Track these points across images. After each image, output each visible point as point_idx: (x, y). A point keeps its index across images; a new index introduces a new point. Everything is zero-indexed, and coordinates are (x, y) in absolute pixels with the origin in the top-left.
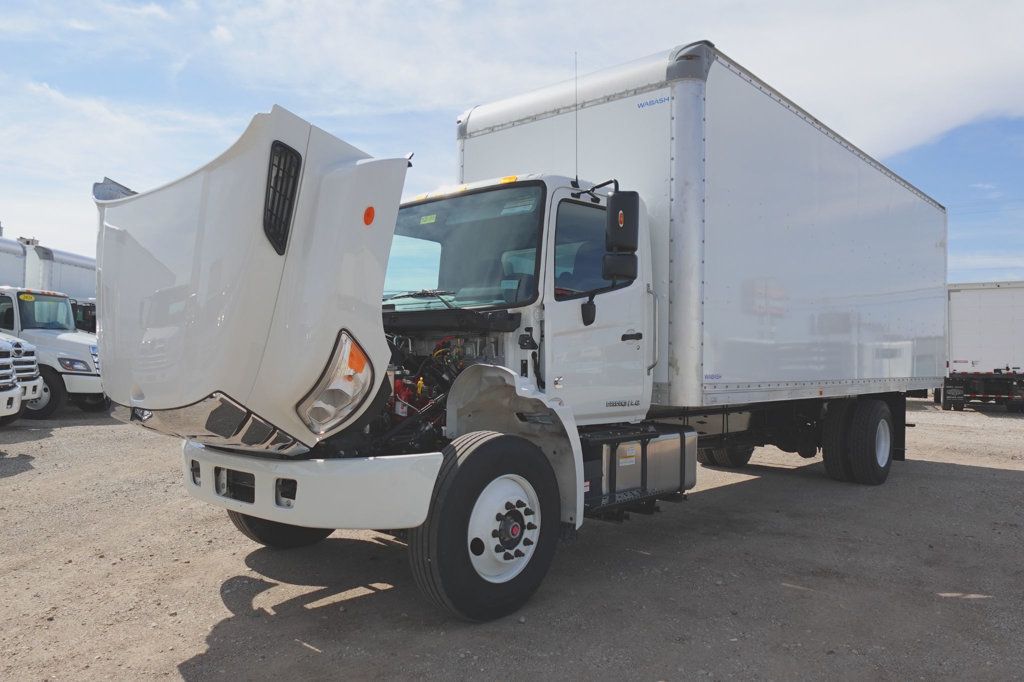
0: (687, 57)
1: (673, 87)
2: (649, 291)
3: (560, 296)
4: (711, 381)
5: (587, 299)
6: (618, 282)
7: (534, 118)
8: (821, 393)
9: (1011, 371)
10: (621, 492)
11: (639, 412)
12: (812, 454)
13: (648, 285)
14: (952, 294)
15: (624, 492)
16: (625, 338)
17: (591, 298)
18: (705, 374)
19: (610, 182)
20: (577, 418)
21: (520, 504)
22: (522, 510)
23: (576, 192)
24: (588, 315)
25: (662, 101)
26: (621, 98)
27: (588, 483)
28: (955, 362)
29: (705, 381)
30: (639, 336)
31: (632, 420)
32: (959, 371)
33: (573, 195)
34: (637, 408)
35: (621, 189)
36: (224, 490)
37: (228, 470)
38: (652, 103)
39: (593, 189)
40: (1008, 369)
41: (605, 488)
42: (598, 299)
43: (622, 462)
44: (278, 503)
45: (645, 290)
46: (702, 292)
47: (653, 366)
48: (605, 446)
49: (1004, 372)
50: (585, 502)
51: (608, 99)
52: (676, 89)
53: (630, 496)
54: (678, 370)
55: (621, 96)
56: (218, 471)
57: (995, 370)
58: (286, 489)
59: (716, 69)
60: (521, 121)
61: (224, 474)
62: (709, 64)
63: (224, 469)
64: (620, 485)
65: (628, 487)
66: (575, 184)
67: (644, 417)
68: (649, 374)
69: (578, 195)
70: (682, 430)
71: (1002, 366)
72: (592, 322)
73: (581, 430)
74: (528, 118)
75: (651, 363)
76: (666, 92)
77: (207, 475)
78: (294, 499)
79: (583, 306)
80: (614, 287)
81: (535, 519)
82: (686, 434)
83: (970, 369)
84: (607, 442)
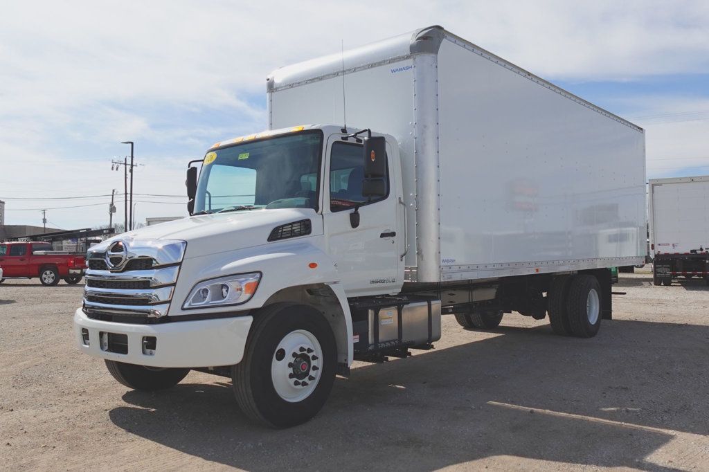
0: (424, 38)
1: (414, 59)
2: (400, 202)
3: (334, 208)
4: (446, 264)
5: (354, 210)
6: (373, 198)
7: (320, 79)
8: (537, 270)
9: (704, 251)
10: (382, 343)
11: (396, 287)
12: (543, 317)
13: (400, 198)
14: (656, 188)
15: (385, 342)
16: (383, 235)
17: (357, 209)
18: (442, 259)
19: (365, 131)
20: (347, 292)
21: (310, 351)
22: (310, 355)
23: (345, 136)
24: (355, 221)
25: (408, 68)
26: (381, 65)
27: (358, 336)
28: (660, 245)
29: (442, 264)
30: (393, 234)
31: (390, 292)
32: (662, 252)
33: (342, 138)
34: (394, 284)
35: (372, 135)
36: (107, 348)
37: (109, 333)
38: (400, 70)
39: (356, 134)
40: (701, 249)
41: (371, 340)
42: (361, 210)
43: (383, 322)
44: (144, 353)
45: (398, 201)
46: (438, 202)
47: (404, 255)
48: (370, 311)
49: (699, 252)
50: (354, 349)
51: (373, 65)
52: (416, 60)
53: (388, 344)
54: (422, 257)
55: (380, 64)
56: (101, 334)
57: (692, 251)
58: (150, 343)
59: (445, 44)
60: (312, 80)
61: (106, 337)
62: (440, 43)
63: (105, 333)
64: (381, 337)
65: (388, 339)
66: (344, 130)
67: (400, 291)
68: (402, 260)
69: (346, 138)
70: (429, 300)
71: (697, 247)
72: (358, 225)
73: (350, 300)
74: (317, 78)
75: (403, 252)
76: (410, 62)
77: (94, 337)
78: (155, 349)
79: (351, 215)
80: (370, 202)
81: (319, 363)
82: (432, 302)
83: (671, 250)
84: (372, 308)
